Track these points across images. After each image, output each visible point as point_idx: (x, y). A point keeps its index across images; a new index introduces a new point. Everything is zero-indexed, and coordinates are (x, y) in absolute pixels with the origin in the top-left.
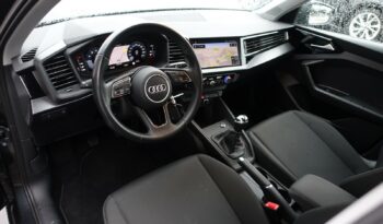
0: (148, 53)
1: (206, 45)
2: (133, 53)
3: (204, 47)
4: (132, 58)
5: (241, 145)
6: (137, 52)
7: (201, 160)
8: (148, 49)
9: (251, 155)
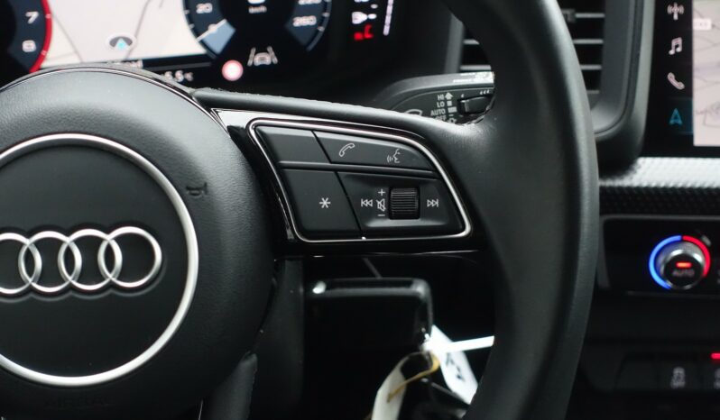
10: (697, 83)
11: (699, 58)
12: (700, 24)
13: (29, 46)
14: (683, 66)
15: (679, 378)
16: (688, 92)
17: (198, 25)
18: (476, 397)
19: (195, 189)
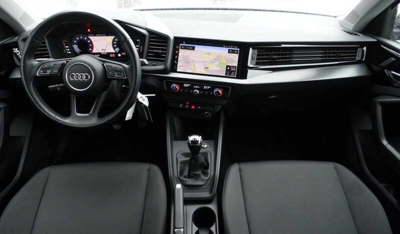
1: (197, 48)
2: (119, 45)
3: (193, 48)
5: (206, 174)
7: (149, 170)
10: (178, 62)
11: (179, 59)
12: (180, 54)
13: (90, 49)
14: (177, 60)
15: (181, 106)
16: (177, 63)
17: (114, 48)
18: (149, 104)
19: (94, 70)
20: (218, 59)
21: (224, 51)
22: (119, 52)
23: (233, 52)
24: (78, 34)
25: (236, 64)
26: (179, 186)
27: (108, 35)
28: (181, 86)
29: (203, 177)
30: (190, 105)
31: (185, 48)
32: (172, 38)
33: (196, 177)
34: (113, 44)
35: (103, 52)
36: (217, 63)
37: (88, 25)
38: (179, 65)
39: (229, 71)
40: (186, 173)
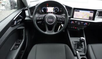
0: (60, 10)
1: (80, 11)
2: (55, 10)
3: (79, 11)
4: (54, 11)
5: (82, 48)
6: (56, 10)
7: (65, 46)
8: (60, 9)
9: (85, 53)
11: (74, 14)
13: (47, 11)
20: (87, 14)
21: (89, 12)
22: (55, 12)
23: (92, 12)
24: (44, 7)
25: (92, 16)
26: (77, 52)
27: (52, 7)
28: (74, 22)
29: (81, 48)
30: (75, 27)
31: (76, 11)
32: (73, 8)
33: (80, 48)
34: (53, 10)
35: (50, 12)
36: (86, 16)
37: (47, 4)
38: (74, 16)
39: (90, 18)
40: (76, 47)
